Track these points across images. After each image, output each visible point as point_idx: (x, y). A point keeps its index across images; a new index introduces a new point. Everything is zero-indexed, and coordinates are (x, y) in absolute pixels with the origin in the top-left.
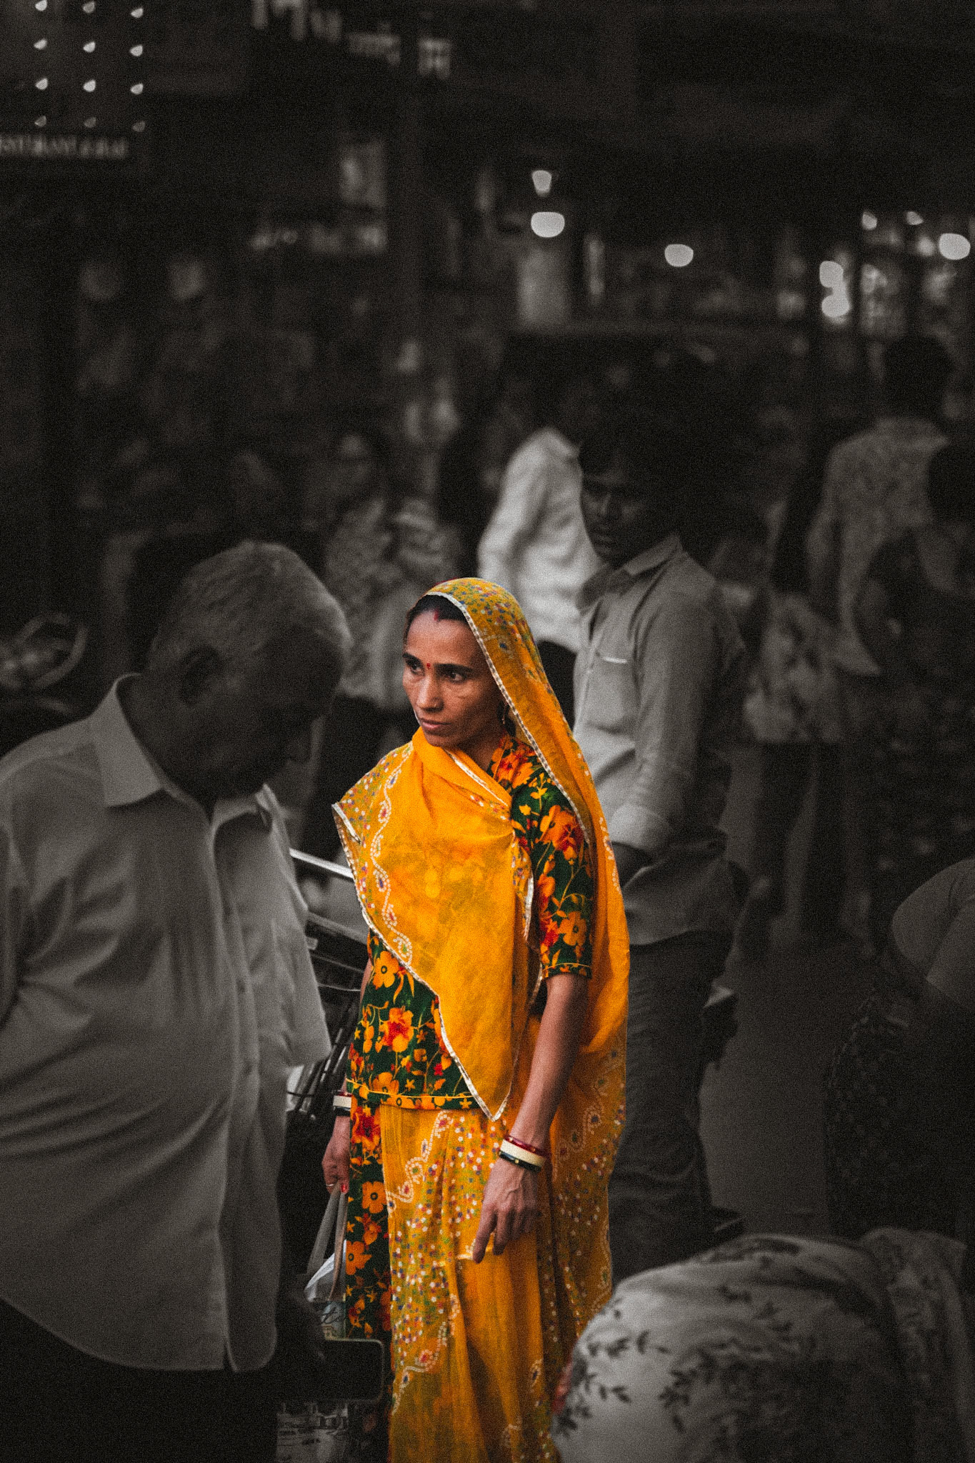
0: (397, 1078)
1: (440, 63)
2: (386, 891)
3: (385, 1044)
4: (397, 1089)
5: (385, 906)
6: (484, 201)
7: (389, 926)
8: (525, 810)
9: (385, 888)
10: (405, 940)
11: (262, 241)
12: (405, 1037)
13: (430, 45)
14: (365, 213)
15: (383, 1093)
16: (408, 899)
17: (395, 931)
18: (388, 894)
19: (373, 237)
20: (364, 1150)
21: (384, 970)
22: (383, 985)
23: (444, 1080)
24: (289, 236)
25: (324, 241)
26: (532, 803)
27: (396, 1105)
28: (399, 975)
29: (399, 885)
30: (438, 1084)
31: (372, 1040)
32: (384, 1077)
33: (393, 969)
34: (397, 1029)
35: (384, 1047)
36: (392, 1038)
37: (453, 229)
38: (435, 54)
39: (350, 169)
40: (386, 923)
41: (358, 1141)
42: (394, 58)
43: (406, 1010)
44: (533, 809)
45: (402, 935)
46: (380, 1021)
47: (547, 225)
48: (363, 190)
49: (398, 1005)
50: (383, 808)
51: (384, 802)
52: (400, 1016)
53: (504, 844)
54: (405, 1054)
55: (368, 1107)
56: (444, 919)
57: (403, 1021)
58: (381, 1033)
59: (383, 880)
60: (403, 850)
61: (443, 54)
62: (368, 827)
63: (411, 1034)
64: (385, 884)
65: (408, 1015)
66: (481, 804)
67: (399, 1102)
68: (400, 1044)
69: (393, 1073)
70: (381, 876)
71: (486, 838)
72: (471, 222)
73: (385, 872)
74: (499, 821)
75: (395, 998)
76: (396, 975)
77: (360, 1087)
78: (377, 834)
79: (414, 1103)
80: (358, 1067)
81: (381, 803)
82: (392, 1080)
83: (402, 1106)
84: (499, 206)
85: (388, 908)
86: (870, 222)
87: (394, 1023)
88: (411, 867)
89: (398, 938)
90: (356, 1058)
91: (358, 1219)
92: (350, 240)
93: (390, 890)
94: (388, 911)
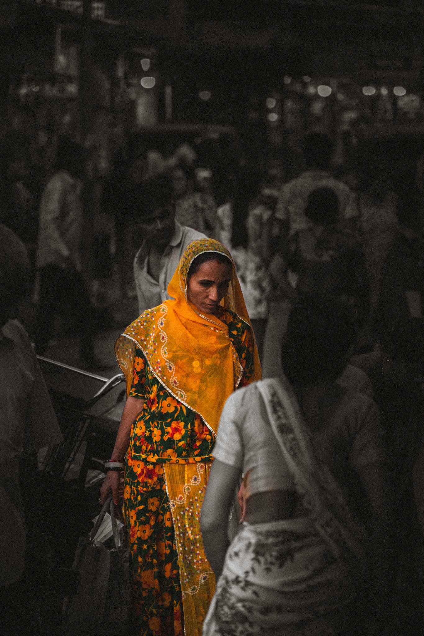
0: (176, 451)
1: (100, 13)
2: (173, 371)
3: (170, 437)
4: (176, 456)
5: (171, 378)
6: (120, 73)
7: (173, 386)
8: (235, 332)
9: (172, 370)
10: (181, 391)
11: (24, 91)
12: (180, 433)
13: (96, 5)
14: (69, 79)
15: (168, 458)
16: (184, 374)
17: (176, 388)
18: (174, 372)
19: (72, 89)
20: (148, 485)
21: (169, 405)
22: (168, 412)
23: (200, 450)
24: (36, 89)
25: (50, 91)
26: (237, 329)
27: (175, 463)
28: (177, 407)
29: (179, 369)
30: (196, 453)
31: (161, 436)
32: (169, 451)
33: (174, 404)
34: (176, 430)
35: (169, 438)
36: (173, 434)
37: (107, 85)
38: (98, 8)
39: (61, 59)
40: (172, 385)
41: (145, 481)
42: (80, 11)
43: (181, 422)
44: (238, 332)
45: (180, 390)
46: (165, 427)
47: (147, 83)
48: (67, 68)
49: (177, 419)
50: (162, 336)
51: (161, 333)
52: (178, 424)
53: (227, 347)
54: (180, 441)
55: (152, 465)
56: (203, 381)
57: (180, 427)
58: (167, 432)
59: (172, 366)
60: (180, 353)
61: (102, 9)
62: (156, 344)
63: (183, 432)
64: (172, 368)
65: (182, 424)
66: (217, 331)
67: (177, 461)
68: (177, 436)
69: (174, 449)
70: (170, 365)
71: (220, 346)
72: (115, 82)
73: (172, 363)
74: (225, 338)
75: (175, 417)
76: (176, 407)
77: (147, 457)
78: (163, 347)
79: (186, 461)
80: (147, 449)
81: (160, 334)
82: (174, 452)
83: (179, 463)
84: (127, 75)
85: (174, 378)
86: (288, 80)
87: (175, 427)
88: (185, 360)
89: (178, 391)
90: (146, 444)
91: (147, 514)
92: (62, 91)
93: (175, 371)
94: (173, 380)
